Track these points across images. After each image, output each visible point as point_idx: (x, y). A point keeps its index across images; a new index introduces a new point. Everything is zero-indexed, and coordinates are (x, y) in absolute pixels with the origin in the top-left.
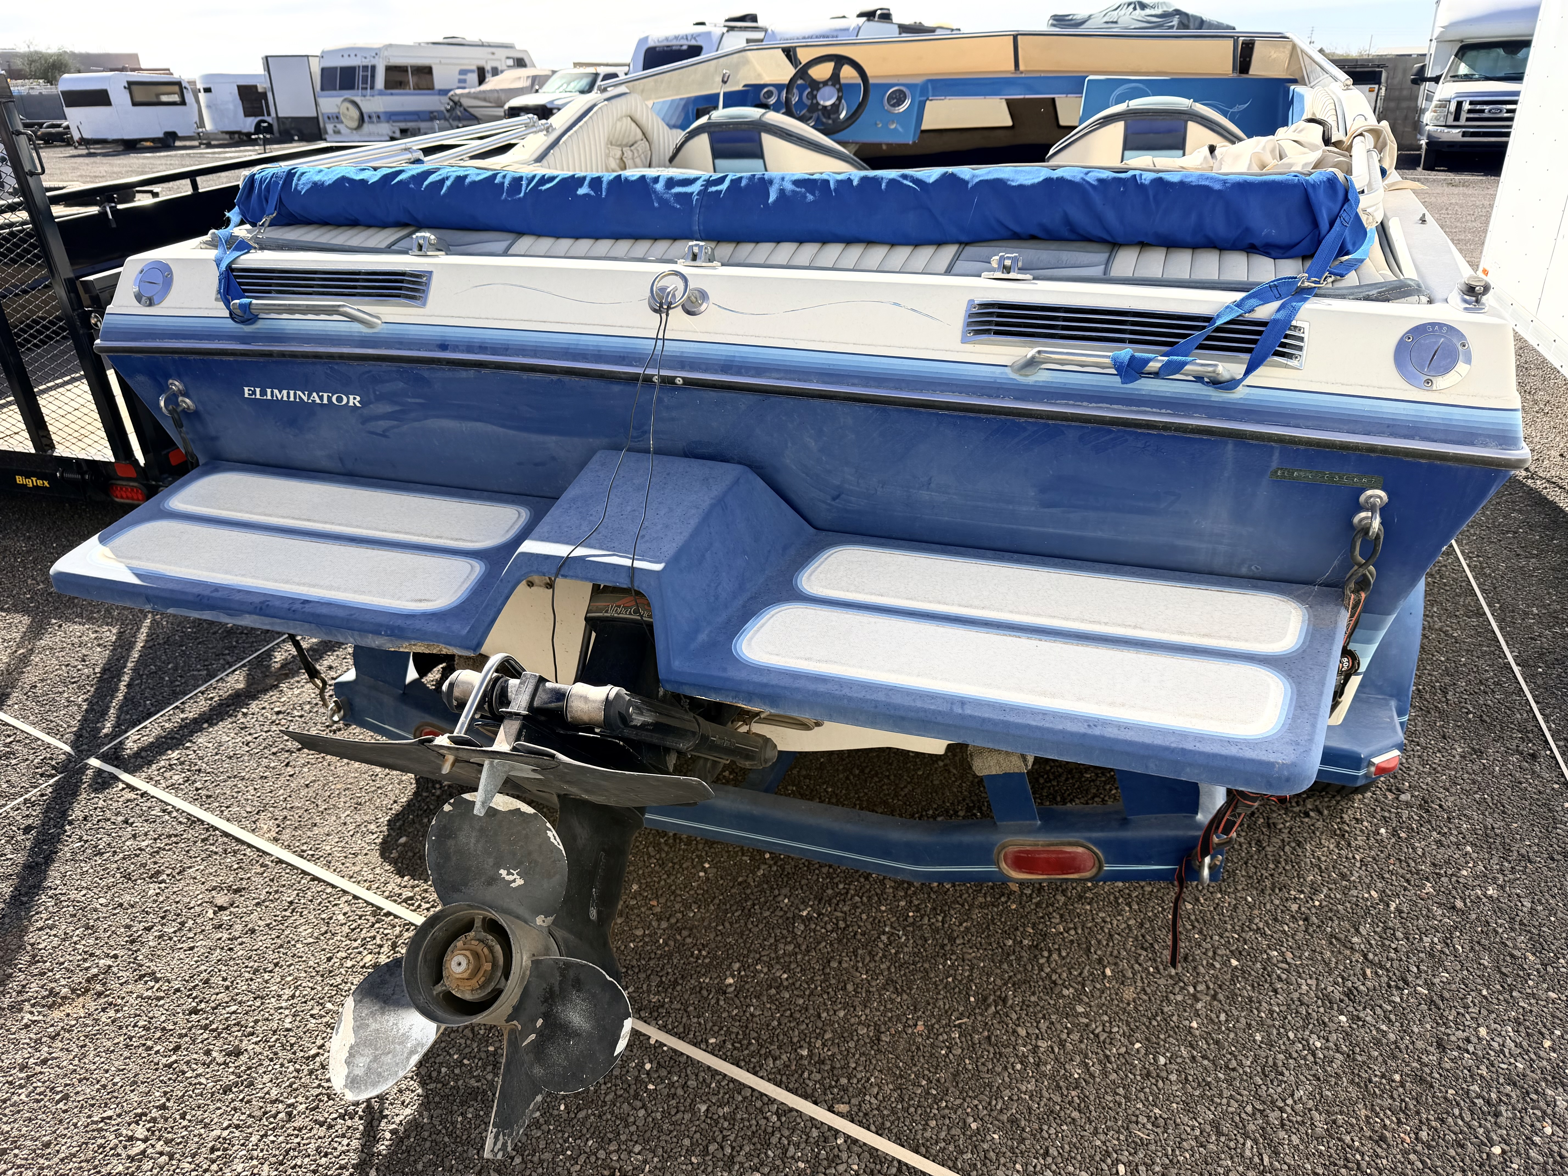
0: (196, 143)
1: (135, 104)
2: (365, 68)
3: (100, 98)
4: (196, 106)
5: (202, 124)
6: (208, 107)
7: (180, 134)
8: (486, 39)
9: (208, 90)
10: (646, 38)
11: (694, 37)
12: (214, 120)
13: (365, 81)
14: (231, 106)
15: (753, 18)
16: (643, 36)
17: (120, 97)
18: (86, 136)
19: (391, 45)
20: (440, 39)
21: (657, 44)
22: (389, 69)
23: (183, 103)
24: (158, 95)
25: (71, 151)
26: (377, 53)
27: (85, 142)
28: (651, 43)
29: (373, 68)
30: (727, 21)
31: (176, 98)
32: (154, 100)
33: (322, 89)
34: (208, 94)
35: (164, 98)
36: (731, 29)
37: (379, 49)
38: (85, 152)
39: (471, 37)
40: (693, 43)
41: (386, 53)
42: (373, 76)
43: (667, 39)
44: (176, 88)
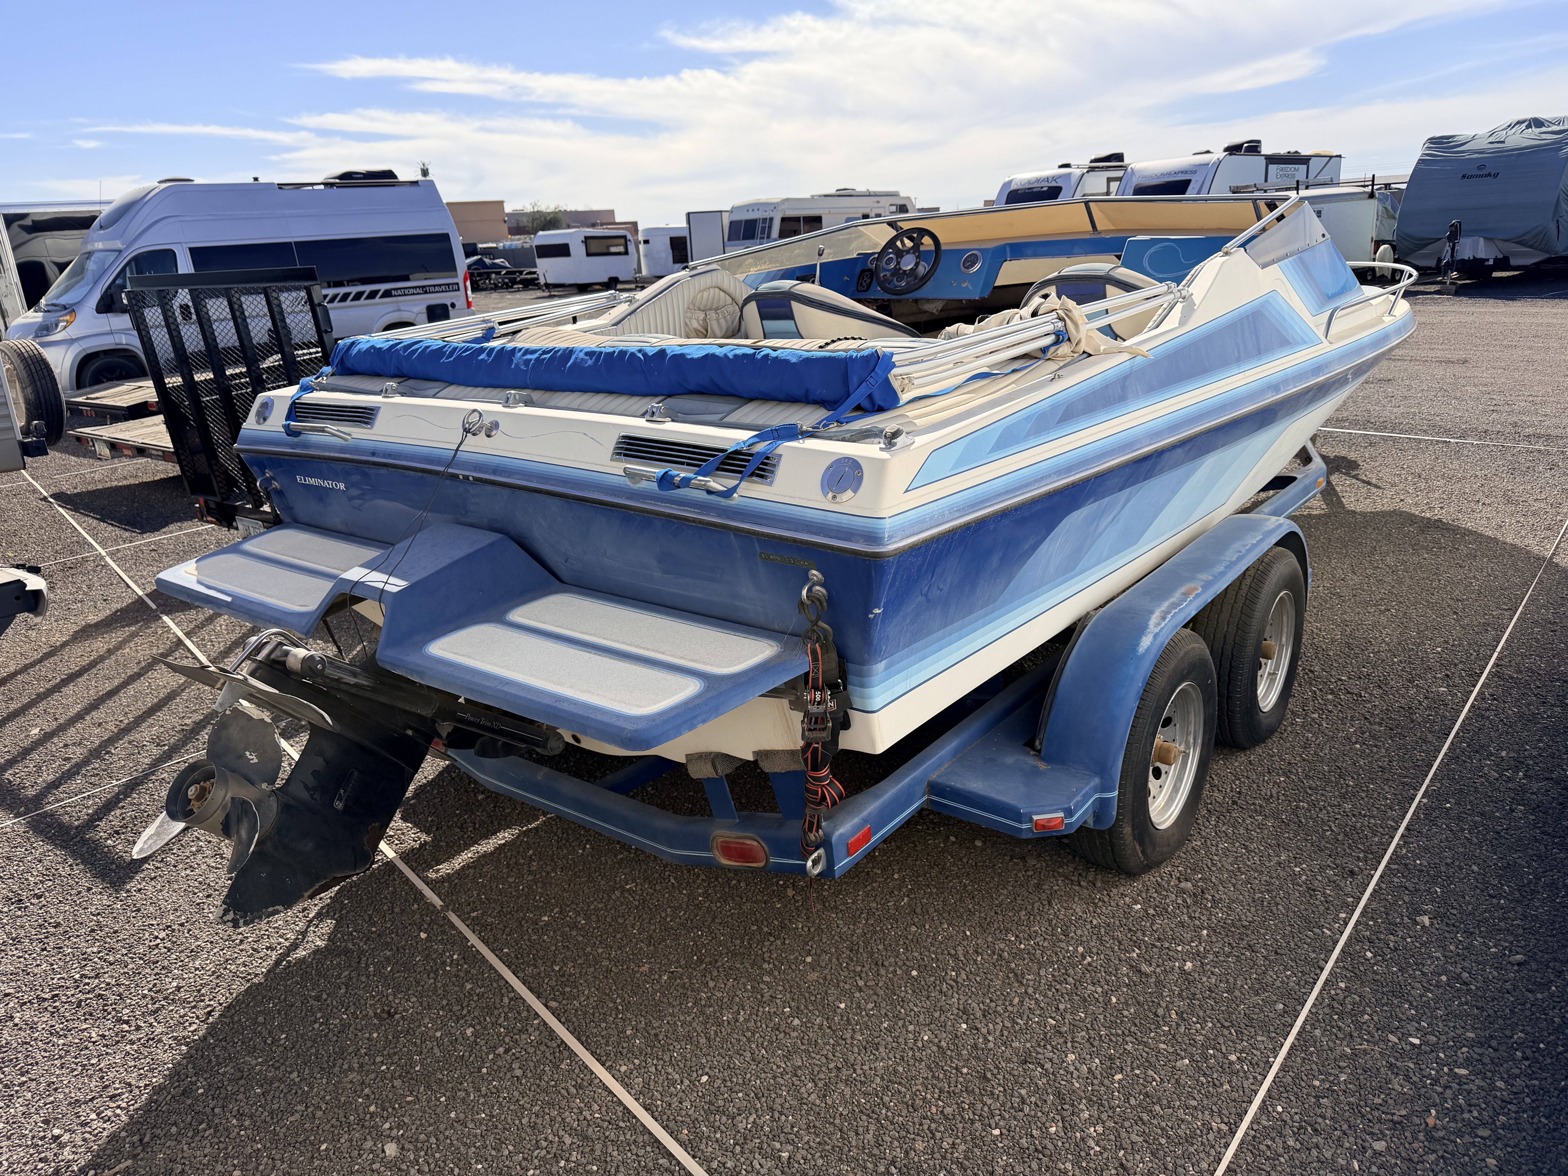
0: (633, 286)
1: (589, 254)
2: (765, 220)
3: (562, 250)
4: (636, 255)
5: (639, 270)
6: (646, 256)
7: (621, 279)
8: (874, 188)
9: (646, 242)
10: (1011, 182)
11: (1054, 178)
12: (649, 267)
13: (763, 232)
14: (664, 255)
15: (1119, 157)
16: (1007, 179)
17: (578, 249)
18: (549, 281)
19: (788, 200)
20: (832, 191)
21: (1020, 187)
22: (783, 220)
23: (626, 253)
24: (608, 247)
25: (539, 293)
26: (775, 206)
27: (547, 286)
28: (1013, 187)
29: (771, 219)
30: (1092, 162)
31: (621, 249)
32: (605, 251)
33: (729, 240)
34: (646, 245)
35: (613, 249)
36: (1092, 169)
37: (777, 203)
38: (547, 294)
39: (861, 188)
40: (1054, 184)
41: (783, 207)
42: (770, 227)
43: (1029, 182)
44: (622, 241)
